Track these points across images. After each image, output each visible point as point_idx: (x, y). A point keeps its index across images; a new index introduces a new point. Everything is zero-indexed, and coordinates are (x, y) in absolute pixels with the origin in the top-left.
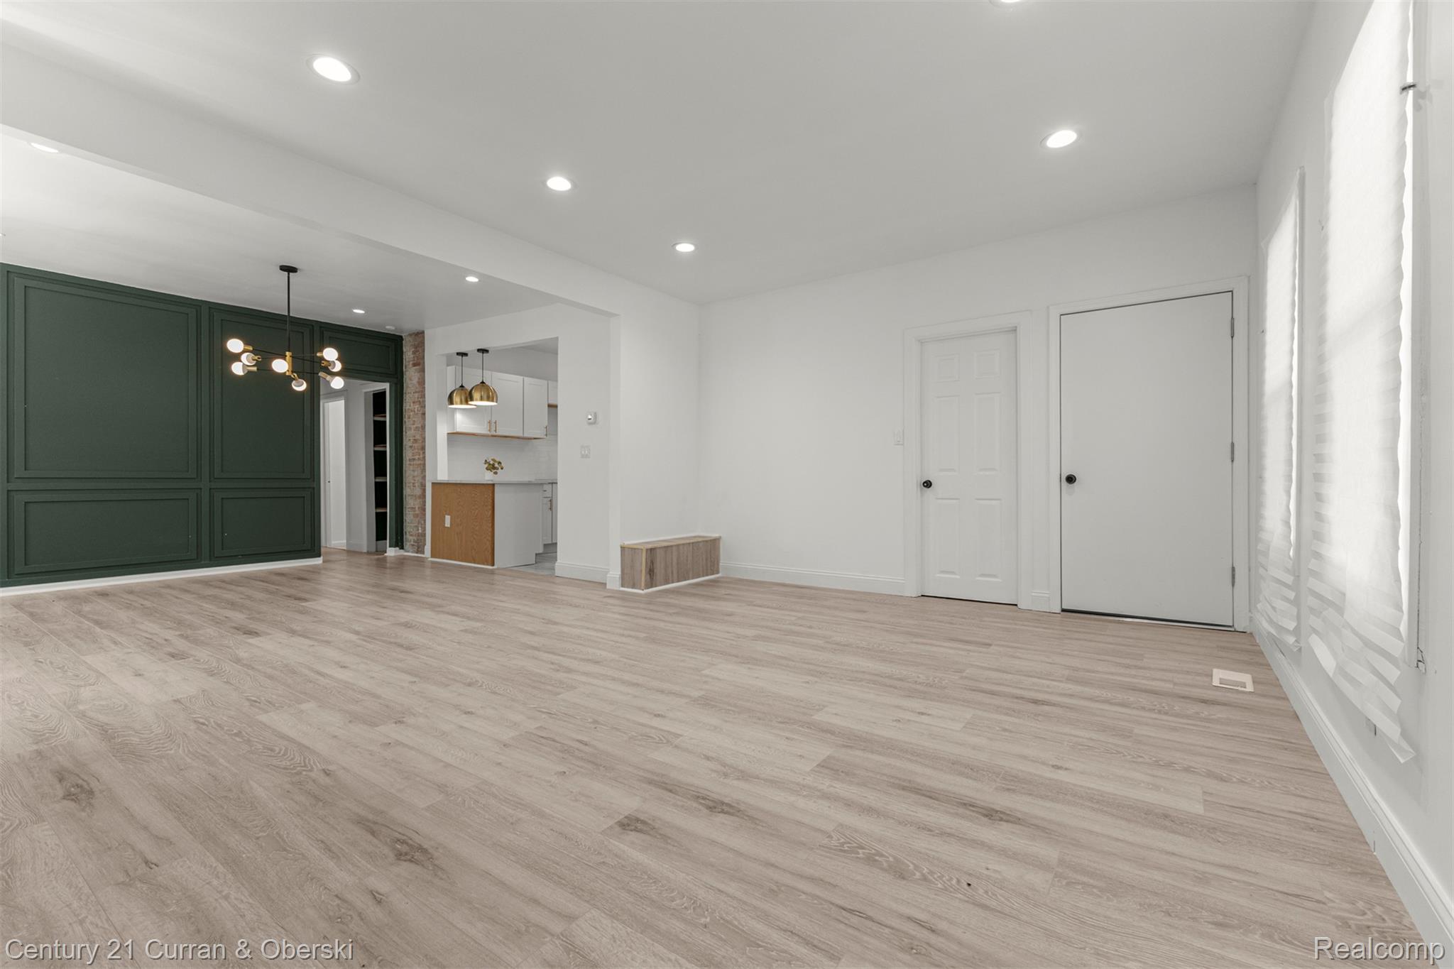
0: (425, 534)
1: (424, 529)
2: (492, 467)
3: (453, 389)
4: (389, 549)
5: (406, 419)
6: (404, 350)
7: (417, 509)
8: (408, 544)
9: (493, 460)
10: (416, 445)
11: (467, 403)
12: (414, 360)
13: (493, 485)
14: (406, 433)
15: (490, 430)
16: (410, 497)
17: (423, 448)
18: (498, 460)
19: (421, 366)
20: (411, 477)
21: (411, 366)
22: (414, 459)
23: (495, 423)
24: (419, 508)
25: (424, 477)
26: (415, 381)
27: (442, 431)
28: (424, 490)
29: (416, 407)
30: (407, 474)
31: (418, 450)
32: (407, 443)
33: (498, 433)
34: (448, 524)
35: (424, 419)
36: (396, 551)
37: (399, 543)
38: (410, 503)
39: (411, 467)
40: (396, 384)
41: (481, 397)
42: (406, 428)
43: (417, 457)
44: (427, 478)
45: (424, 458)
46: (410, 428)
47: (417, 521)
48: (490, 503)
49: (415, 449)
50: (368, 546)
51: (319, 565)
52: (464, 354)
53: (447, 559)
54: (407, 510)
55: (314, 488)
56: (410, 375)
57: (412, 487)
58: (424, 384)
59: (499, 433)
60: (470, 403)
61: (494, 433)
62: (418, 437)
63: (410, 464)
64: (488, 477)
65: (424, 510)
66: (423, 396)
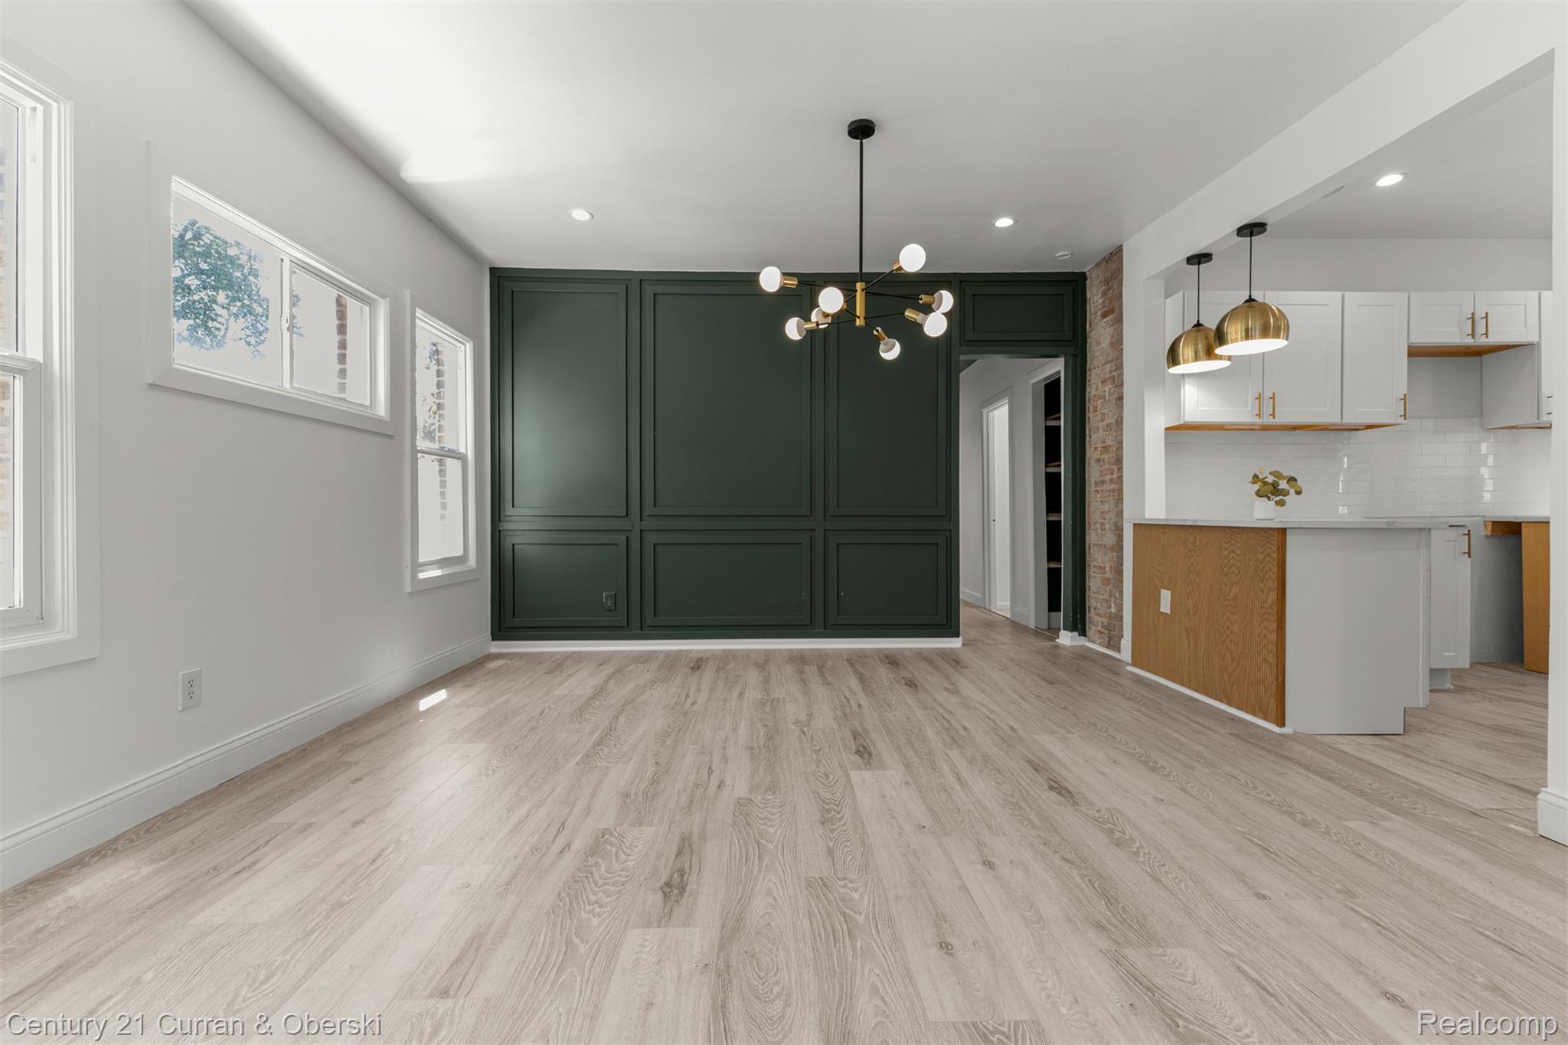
0: (1122, 617)
1: (1120, 608)
2: (1271, 490)
3: (1180, 333)
4: (1063, 633)
5: (1090, 414)
6: (1088, 295)
7: (1107, 569)
8: (1093, 628)
9: (1277, 474)
10: (1106, 456)
11: (1210, 354)
12: (1104, 306)
13: (1283, 532)
14: (1090, 437)
15: (1259, 415)
16: (1096, 549)
17: (1119, 461)
18: (1287, 473)
19: (1116, 314)
20: (1098, 513)
21: (1099, 318)
22: (1103, 482)
23: (1273, 398)
24: (1111, 568)
25: (1120, 514)
26: (1105, 343)
27: (1155, 422)
28: (1120, 538)
29: (1107, 389)
30: (1092, 508)
31: (1110, 463)
32: (1092, 454)
33: (1280, 419)
34: (1165, 606)
35: (1120, 407)
36: (1072, 638)
37: (1078, 624)
38: (1097, 558)
39: (1099, 495)
40: (1075, 356)
41: (1247, 330)
42: (1090, 429)
43: (1107, 478)
44: (1125, 516)
45: (1121, 478)
46: (1097, 428)
47: (1108, 590)
48: (1273, 574)
49: (1105, 463)
50: (1037, 619)
51: (957, 649)
52: (1200, 259)
53: (1165, 677)
54: (1092, 570)
55: (950, 530)
56: (1099, 334)
57: (1100, 532)
58: (1121, 343)
59: (1282, 419)
60: (1219, 351)
61: (1269, 420)
62: (1109, 442)
63: (1097, 491)
64: (1263, 513)
65: (1120, 572)
66: (1120, 366)
